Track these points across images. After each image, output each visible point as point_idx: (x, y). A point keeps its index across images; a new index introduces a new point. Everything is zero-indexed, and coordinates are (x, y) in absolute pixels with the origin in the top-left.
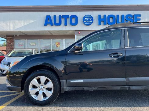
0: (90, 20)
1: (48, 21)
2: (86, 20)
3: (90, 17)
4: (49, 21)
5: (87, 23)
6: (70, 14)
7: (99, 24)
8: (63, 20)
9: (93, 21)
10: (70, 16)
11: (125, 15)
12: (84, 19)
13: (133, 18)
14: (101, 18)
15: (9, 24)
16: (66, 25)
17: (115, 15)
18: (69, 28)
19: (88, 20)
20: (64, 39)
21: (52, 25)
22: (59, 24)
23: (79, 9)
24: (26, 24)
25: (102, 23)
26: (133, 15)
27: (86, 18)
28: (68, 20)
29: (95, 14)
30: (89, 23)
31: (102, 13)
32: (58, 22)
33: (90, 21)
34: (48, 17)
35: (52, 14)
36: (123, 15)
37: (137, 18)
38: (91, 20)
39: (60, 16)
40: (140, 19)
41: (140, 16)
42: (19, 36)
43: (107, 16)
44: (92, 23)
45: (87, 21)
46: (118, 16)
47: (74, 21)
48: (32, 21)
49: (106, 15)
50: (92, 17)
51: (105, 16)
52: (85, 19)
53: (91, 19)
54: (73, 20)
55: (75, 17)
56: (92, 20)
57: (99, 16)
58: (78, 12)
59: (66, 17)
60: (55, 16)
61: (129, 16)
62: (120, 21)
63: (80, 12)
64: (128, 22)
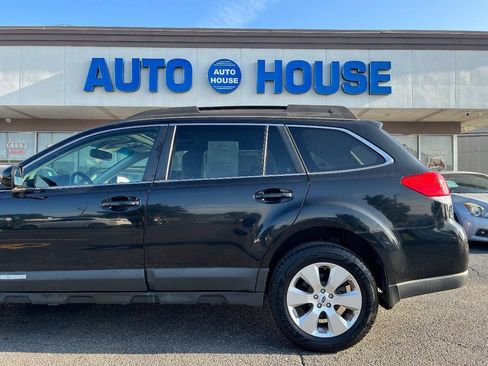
0: (230, 76)
1: (98, 76)
2: (217, 76)
3: (230, 68)
4: (100, 76)
5: (222, 84)
6: (168, 54)
7: (261, 90)
8: (145, 75)
9: (239, 81)
11: (342, 64)
12: (211, 74)
13: (366, 75)
14: (267, 70)
16: (153, 88)
17: (311, 62)
18: (165, 101)
19: (225, 76)
21: (109, 89)
22: (134, 86)
23: (197, 40)
24: (26, 84)
25: (268, 87)
26: (366, 63)
27: (218, 68)
28: (162, 75)
29: (247, 58)
30: (228, 84)
31: (270, 56)
32: (128, 78)
33: (231, 81)
34: (98, 65)
35: (109, 54)
36: (335, 64)
37: (380, 73)
38: (233, 77)
39: (135, 61)
40: (387, 78)
41: (387, 65)
42: (12, 119)
43: (285, 63)
44: (236, 86)
45: (222, 80)
46: (319, 64)
47: (179, 77)
48: (47, 76)
49: (281, 62)
50: (237, 68)
51: (278, 63)
52: (216, 72)
53: (233, 72)
54: (178, 75)
55: (183, 65)
56: (238, 75)
57: (261, 63)
58: (194, 50)
59: (155, 65)
60: (119, 62)
61: (355, 66)
62: (326, 81)
63: (199, 50)
64: (352, 84)
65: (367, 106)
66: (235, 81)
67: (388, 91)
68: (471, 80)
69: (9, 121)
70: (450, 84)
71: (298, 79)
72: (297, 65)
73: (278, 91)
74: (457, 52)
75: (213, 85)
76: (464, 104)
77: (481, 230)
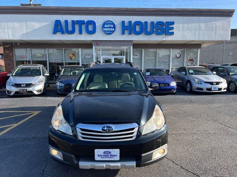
0: (111, 27)
1: (58, 27)
2: (106, 28)
3: (111, 24)
4: (59, 28)
5: (108, 31)
6: (86, 18)
7: (123, 33)
8: (77, 27)
9: (115, 29)
10: (86, 21)
11: (155, 22)
12: (103, 27)
13: (164, 27)
14: (126, 25)
15: (6, 30)
16: (81, 33)
17: (143, 22)
18: (85, 37)
19: (109, 27)
20: (80, 49)
21: (63, 33)
22: (73, 32)
23: (97, 12)
25: (126, 32)
26: (165, 22)
27: (107, 24)
28: (83, 27)
29: (117, 20)
30: (110, 31)
31: (127, 19)
32: (70, 29)
33: (112, 29)
34: (58, 23)
35: (62, 18)
36: (152, 23)
37: (170, 26)
39: (73, 22)
40: (172, 28)
41: (173, 23)
43: (133, 22)
44: (114, 31)
46: (146, 23)
49: (131, 22)
50: (114, 24)
51: (130, 22)
52: (106, 26)
53: (112, 26)
54: (90, 27)
55: (92, 23)
56: (114, 27)
57: (123, 22)
58: (96, 17)
59: (81, 23)
60: (66, 22)
61: (160, 23)
62: (149, 29)
63: (98, 16)
64: (159, 31)
65: (164, 39)
66: (113, 29)
67: (172, 33)
68: (205, 29)
69: (19, 44)
70: (196, 31)
71: (138, 29)
72: (138, 23)
73: (130, 34)
74: (201, 17)
75: (104, 31)
76: (201, 38)
77: (197, 88)
